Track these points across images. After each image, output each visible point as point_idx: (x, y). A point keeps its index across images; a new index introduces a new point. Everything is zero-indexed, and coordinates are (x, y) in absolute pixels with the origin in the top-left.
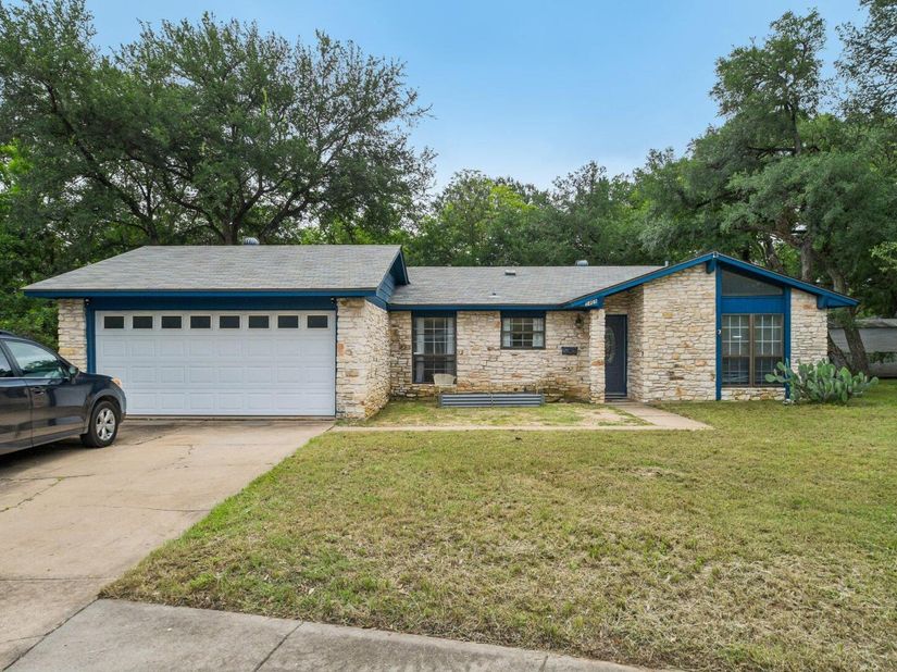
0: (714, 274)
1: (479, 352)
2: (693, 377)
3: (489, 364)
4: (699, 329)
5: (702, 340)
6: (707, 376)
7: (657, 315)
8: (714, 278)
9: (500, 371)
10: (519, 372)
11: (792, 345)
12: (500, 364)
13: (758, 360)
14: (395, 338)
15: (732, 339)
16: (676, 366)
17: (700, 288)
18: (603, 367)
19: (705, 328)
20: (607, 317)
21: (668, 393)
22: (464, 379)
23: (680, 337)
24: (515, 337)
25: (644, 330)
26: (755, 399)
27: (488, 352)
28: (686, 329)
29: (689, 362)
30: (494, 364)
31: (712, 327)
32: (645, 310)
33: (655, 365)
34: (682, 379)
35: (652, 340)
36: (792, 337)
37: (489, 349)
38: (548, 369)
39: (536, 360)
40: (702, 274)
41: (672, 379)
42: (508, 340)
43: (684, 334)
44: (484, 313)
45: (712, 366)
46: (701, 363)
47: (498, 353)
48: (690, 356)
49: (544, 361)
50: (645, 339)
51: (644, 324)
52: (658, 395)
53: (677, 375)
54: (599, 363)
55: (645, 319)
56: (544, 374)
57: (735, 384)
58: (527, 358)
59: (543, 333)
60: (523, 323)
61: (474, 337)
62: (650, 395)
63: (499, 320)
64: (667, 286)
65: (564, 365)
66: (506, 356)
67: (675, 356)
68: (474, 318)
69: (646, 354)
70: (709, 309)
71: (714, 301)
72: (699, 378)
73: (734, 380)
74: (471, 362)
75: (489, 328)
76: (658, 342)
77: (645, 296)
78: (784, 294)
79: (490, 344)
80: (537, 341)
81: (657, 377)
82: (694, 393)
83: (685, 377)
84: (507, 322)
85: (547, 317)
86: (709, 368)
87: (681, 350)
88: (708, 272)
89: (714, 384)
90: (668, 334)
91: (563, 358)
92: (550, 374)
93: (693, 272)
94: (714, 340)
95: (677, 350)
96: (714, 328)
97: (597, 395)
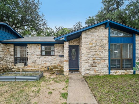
0: (108, 29)
1: (34, 56)
2: (100, 66)
3: (37, 60)
4: (102, 49)
5: (103, 53)
6: (105, 66)
7: (87, 44)
8: (108, 30)
9: (40, 62)
10: (46, 62)
11: (136, 54)
12: (40, 60)
13: (123, 60)
14: (8, 52)
15: (114, 52)
16: (94, 62)
17: (103, 34)
18: (68, 62)
19: (105, 49)
20: (69, 46)
21: (91, 72)
22: (30, 64)
23: (95, 52)
24: (45, 52)
25: (82, 49)
26: (123, 74)
27: (37, 56)
28: (98, 49)
29: (99, 61)
30: (39, 60)
31: (107, 48)
32: (83, 42)
33: (86, 61)
34: (96, 66)
35: (85, 53)
36: (136, 52)
37: (37, 55)
38: (55, 62)
39: (51, 59)
40: (104, 29)
41: (92, 67)
42: (44, 53)
43: (97, 51)
44: (35, 44)
45: (107, 62)
46: (103, 61)
47: (40, 57)
48: (99, 58)
49: (54, 59)
50: (83, 52)
51: (83, 47)
52: (88, 72)
53: (94, 65)
54: (66, 61)
55: (83, 45)
56: (54, 63)
57: (115, 68)
58: (49, 58)
59: (54, 50)
60: (48, 47)
61: (33, 52)
62: (84, 72)
63: (40, 47)
64: (91, 33)
65: (60, 60)
66: (42, 57)
67: (94, 58)
68: (32, 46)
69: (83, 58)
70: (106, 41)
71: (108, 39)
72: (102, 66)
73: (115, 67)
74: (32, 59)
75: (37, 49)
76: (87, 53)
77: (83, 37)
78: (133, 36)
79: (37, 54)
80: (52, 53)
81: (87, 66)
82: (100, 72)
83: (97, 66)
84: (43, 48)
85: (55, 46)
86: (106, 63)
87: (96, 56)
88: (106, 28)
89: (108, 68)
90: (91, 50)
91: (60, 58)
92: (56, 63)
93: (100, 28)
94: (108, 53)
95: (95, 56)
96: (108, 48)
97: (66, 72)
